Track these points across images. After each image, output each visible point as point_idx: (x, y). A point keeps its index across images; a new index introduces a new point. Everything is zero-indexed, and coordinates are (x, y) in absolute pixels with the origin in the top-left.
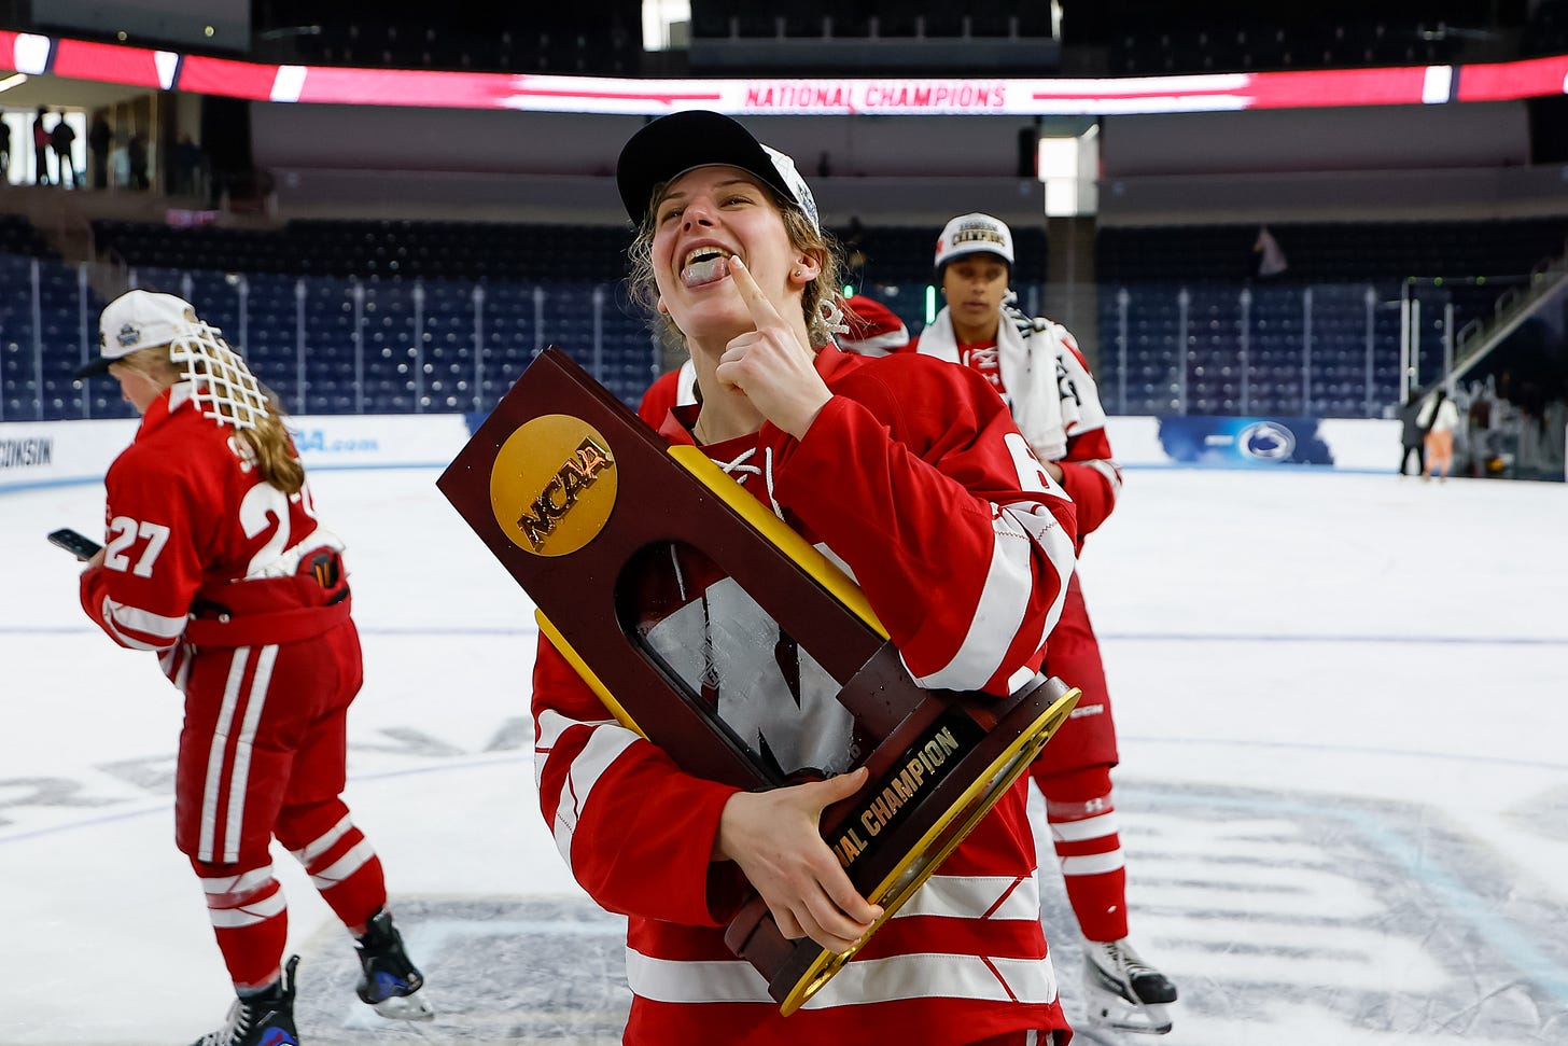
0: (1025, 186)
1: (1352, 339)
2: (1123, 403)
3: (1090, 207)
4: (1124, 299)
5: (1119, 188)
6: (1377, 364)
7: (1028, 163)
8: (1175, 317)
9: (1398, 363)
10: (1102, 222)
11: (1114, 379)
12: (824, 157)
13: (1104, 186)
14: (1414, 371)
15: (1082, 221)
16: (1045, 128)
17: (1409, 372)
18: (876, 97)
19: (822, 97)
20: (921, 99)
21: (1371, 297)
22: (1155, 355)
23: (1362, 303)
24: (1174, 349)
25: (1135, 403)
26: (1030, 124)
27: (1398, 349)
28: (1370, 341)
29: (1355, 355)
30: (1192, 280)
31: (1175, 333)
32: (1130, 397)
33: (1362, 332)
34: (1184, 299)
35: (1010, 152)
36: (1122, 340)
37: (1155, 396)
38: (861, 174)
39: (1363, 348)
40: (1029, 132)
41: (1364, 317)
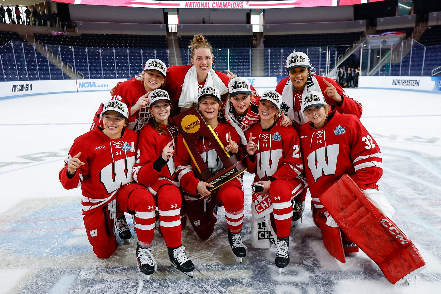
0: (248, 26)
1: (316, 59)
2: (270, 74)
3: (262, 31)
4: (269, 51)
5: (268, 26)
6: (321, 64)
7: (248, 21)
8: (281, 55)
9: (325, 64)
10: (264, 34)
11: (268, 68)
12: (204, 19)
13: (264, 26)
14: (329, 66)
15: (260, 34)
16: (252, 13)
17: (328, 66)
18: (214, 5)
19: (202, 5)
20: (225, 6)
21: (320, 50)
22: (276, 63)
23: (319, 51)
24: (280, 62)
25: (272, 74)
26: (249, 12)
27: (326, 61)
28: (320, 59)
29: (317, 62)
30: (283, 47)
31: (280, 58)
32: (271, 72)
33: (319, 58)
34: (282, 51)
35: (244, 18)
36: (269, 60)
37: (276, 72)
38: (212, 23)
39: (319, 61)
40: (248, 14)
41: (319, 54)
